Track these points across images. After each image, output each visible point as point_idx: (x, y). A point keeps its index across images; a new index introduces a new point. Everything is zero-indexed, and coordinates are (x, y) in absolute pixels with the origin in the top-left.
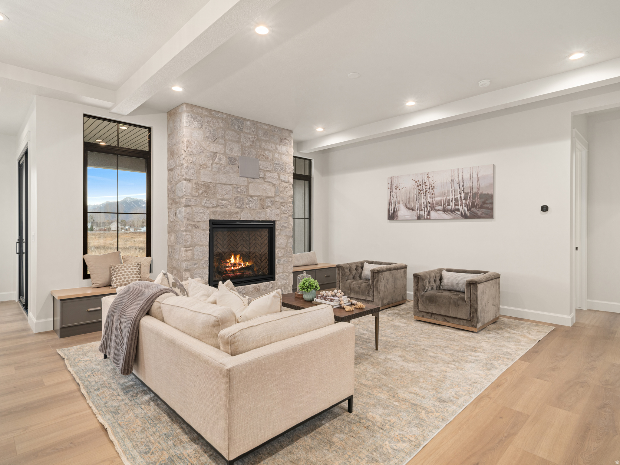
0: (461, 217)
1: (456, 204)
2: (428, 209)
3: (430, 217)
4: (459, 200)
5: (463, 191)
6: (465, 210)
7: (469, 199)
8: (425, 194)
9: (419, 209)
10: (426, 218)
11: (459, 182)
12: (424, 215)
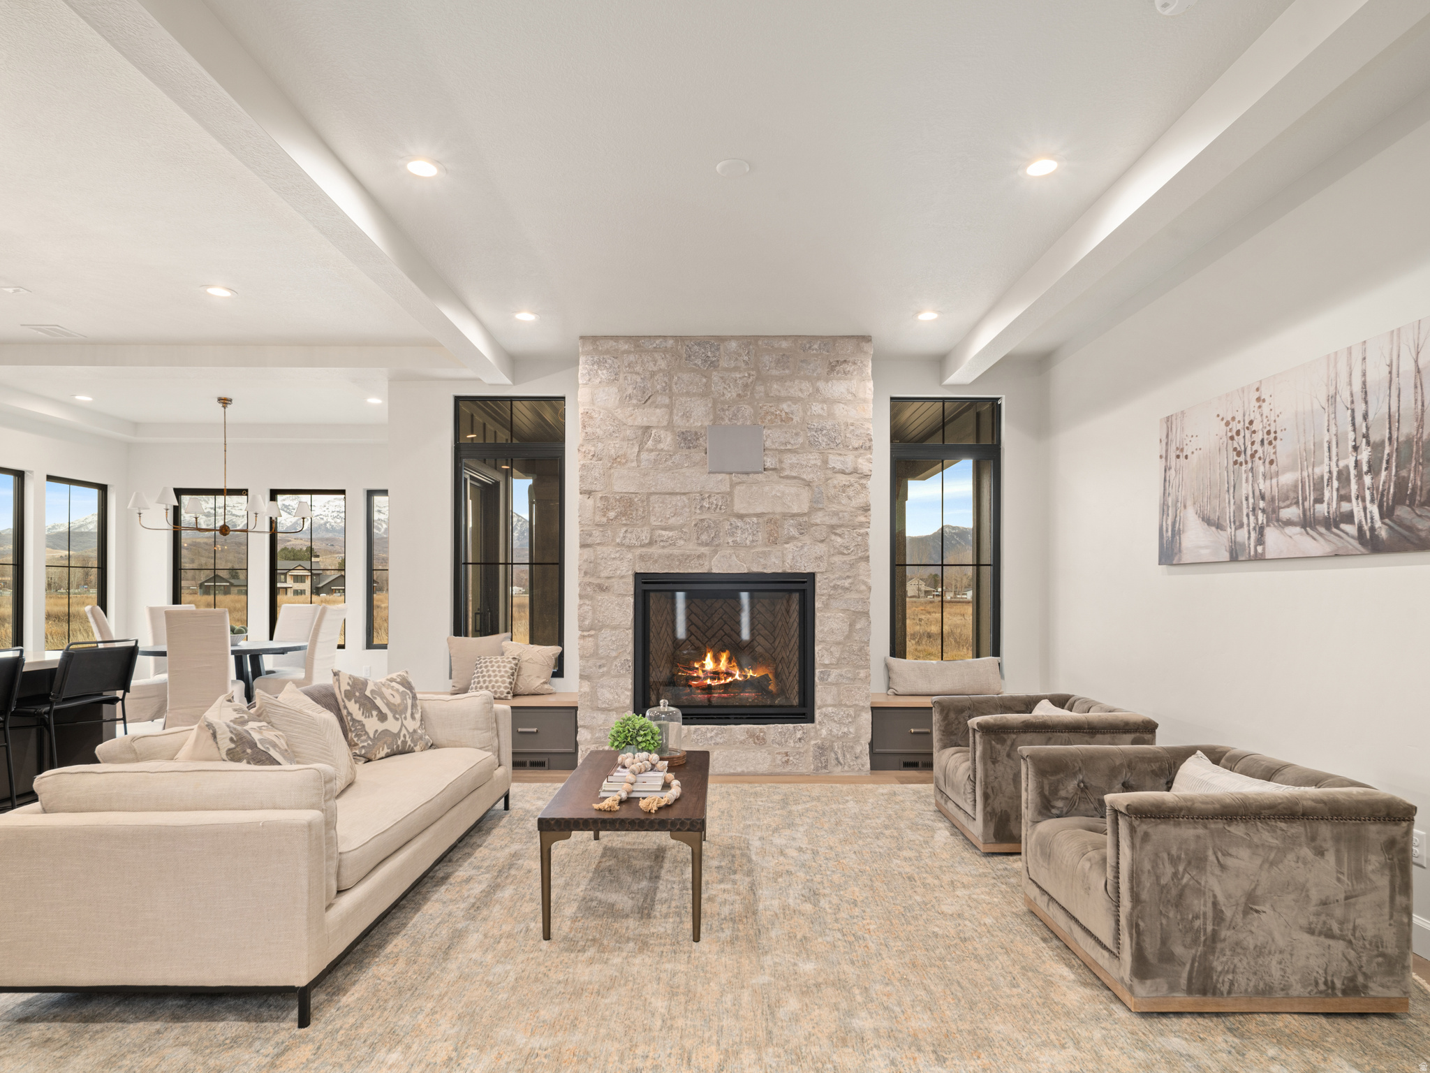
0: (1359, 547)
1: (1343, 492)
2: (1260, 522)
3: (1264, 549)
4: (1352, 477)
5: (1366, 436)
6: (1372, 518)
7: (1386, 469)
8: (1250, 465)
9: (1235, 524)
10: (1252, 553)
11: (1352, 402)
12: (1246, 543)
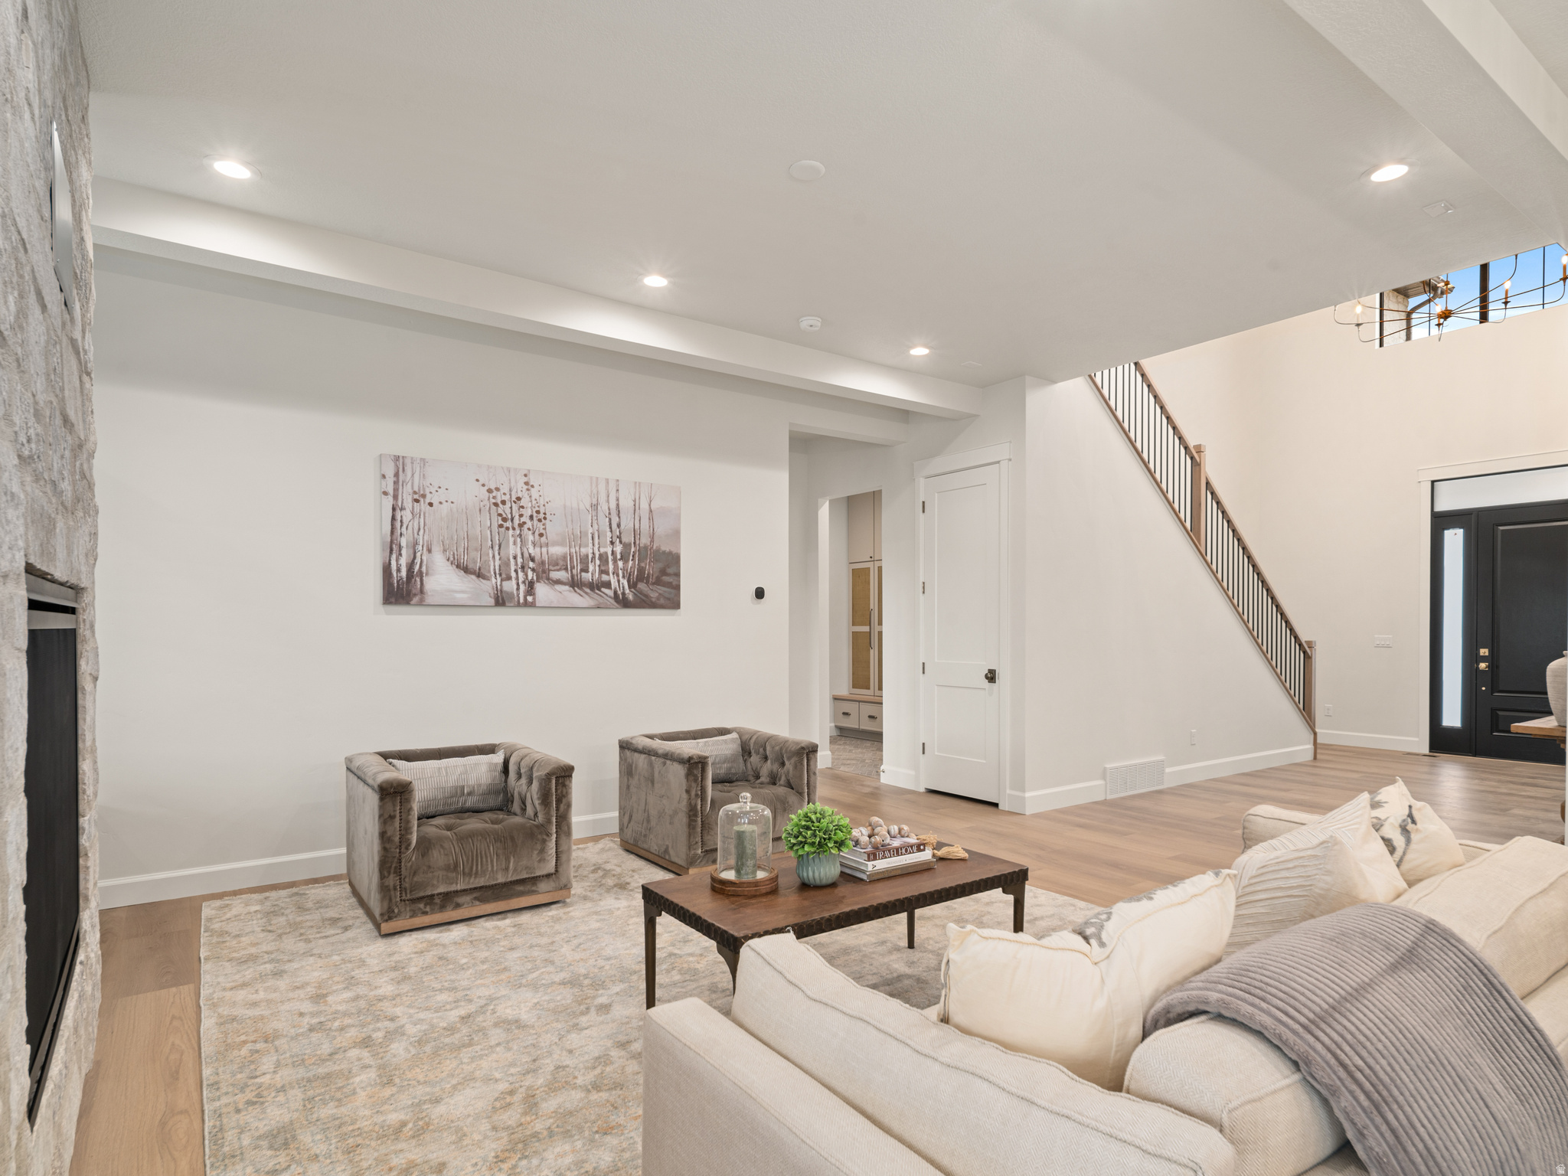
0: (615, 604)
1: (603, 568)
2: (530, 578)
3: (534, 599)
4: (610, 560)
5: (619, 537)
6: (623, 587)
7: (632, 560)
8: (518, 532)
9: (500, 575)
10: (522, 601)
11: (610, 514)
12: (515, 592)
